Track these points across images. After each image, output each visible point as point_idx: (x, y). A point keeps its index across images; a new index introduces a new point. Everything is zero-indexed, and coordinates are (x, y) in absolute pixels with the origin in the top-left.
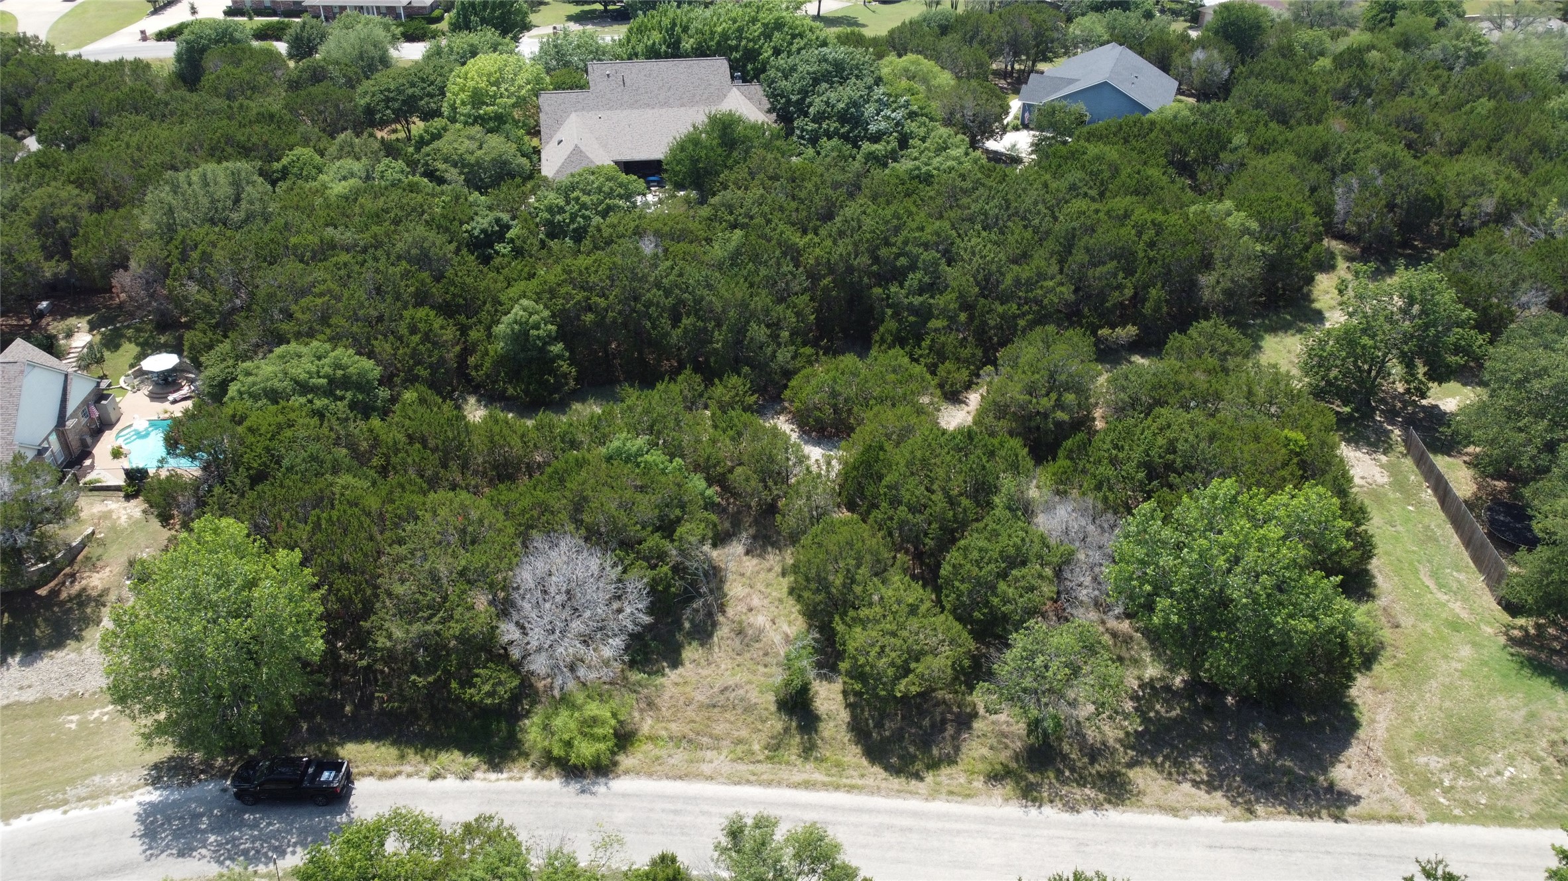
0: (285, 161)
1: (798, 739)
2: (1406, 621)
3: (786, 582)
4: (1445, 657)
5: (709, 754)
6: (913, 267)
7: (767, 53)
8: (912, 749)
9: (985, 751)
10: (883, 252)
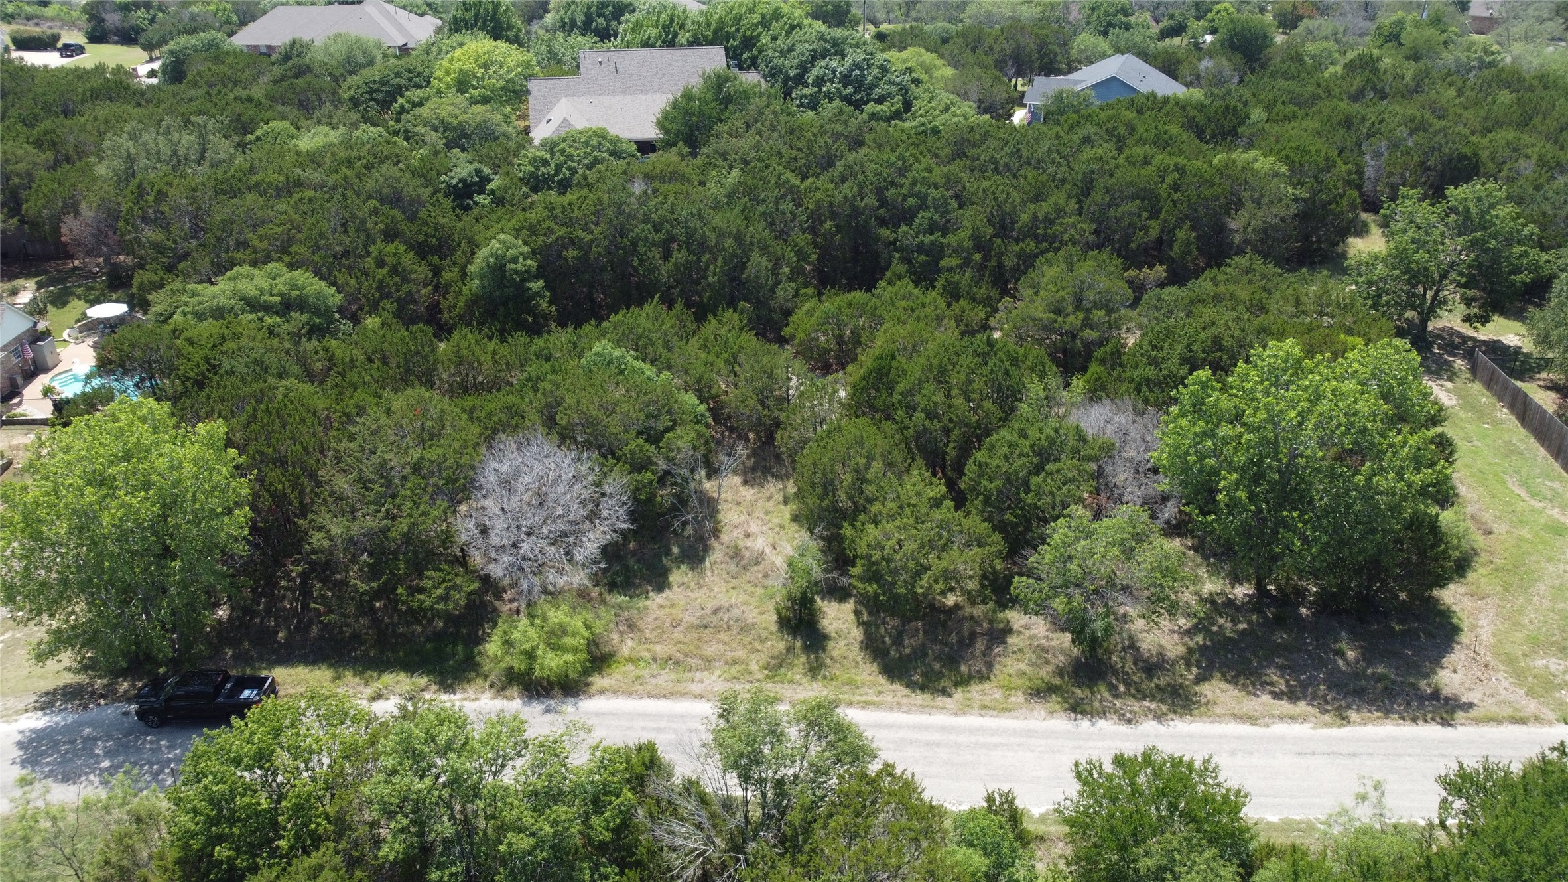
0: (258, 133)
1: (803, 659)
2: (1501, 528)
3: (787, 511)
4: (1550, 560)
5: (698, 675)
6: (922, 206)
7: (765, 39)
8: (937, 666)
9: (1023, 666)
10: (891, 193)
